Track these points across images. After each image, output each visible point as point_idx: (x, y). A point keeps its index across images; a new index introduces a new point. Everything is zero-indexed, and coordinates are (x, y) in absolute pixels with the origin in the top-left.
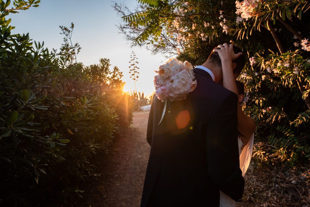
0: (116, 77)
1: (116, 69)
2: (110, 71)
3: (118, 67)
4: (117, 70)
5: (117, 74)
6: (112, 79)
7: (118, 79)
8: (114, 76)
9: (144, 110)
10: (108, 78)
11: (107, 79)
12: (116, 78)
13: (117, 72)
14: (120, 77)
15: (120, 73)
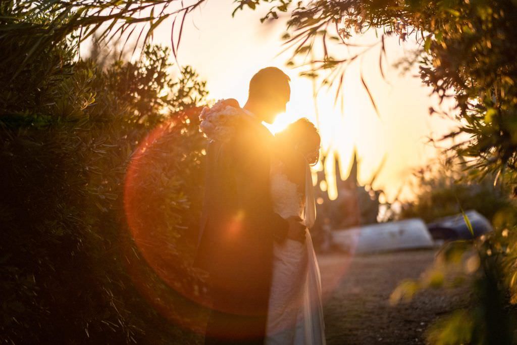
0: (187, 96)
1: (188, 73)
2: (170, 80)
3: (194, 68)
4: (192, 75)
5: (190, 89)
6: (176, 103)
7: (193, 103)
8: (182, 93)
9: (353, 251)
10: (164, 99)
11: (162, 103)
12: (186, 100)
13: (190, 80)
14: (199, 97)
15: (198, 84)
